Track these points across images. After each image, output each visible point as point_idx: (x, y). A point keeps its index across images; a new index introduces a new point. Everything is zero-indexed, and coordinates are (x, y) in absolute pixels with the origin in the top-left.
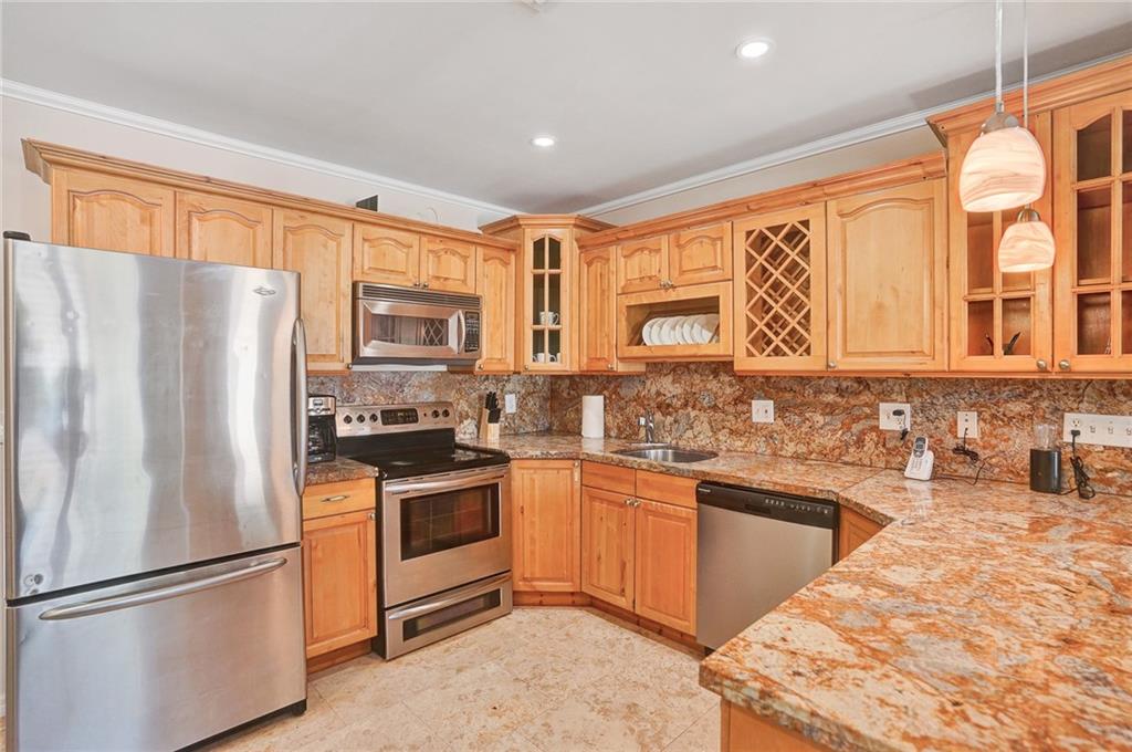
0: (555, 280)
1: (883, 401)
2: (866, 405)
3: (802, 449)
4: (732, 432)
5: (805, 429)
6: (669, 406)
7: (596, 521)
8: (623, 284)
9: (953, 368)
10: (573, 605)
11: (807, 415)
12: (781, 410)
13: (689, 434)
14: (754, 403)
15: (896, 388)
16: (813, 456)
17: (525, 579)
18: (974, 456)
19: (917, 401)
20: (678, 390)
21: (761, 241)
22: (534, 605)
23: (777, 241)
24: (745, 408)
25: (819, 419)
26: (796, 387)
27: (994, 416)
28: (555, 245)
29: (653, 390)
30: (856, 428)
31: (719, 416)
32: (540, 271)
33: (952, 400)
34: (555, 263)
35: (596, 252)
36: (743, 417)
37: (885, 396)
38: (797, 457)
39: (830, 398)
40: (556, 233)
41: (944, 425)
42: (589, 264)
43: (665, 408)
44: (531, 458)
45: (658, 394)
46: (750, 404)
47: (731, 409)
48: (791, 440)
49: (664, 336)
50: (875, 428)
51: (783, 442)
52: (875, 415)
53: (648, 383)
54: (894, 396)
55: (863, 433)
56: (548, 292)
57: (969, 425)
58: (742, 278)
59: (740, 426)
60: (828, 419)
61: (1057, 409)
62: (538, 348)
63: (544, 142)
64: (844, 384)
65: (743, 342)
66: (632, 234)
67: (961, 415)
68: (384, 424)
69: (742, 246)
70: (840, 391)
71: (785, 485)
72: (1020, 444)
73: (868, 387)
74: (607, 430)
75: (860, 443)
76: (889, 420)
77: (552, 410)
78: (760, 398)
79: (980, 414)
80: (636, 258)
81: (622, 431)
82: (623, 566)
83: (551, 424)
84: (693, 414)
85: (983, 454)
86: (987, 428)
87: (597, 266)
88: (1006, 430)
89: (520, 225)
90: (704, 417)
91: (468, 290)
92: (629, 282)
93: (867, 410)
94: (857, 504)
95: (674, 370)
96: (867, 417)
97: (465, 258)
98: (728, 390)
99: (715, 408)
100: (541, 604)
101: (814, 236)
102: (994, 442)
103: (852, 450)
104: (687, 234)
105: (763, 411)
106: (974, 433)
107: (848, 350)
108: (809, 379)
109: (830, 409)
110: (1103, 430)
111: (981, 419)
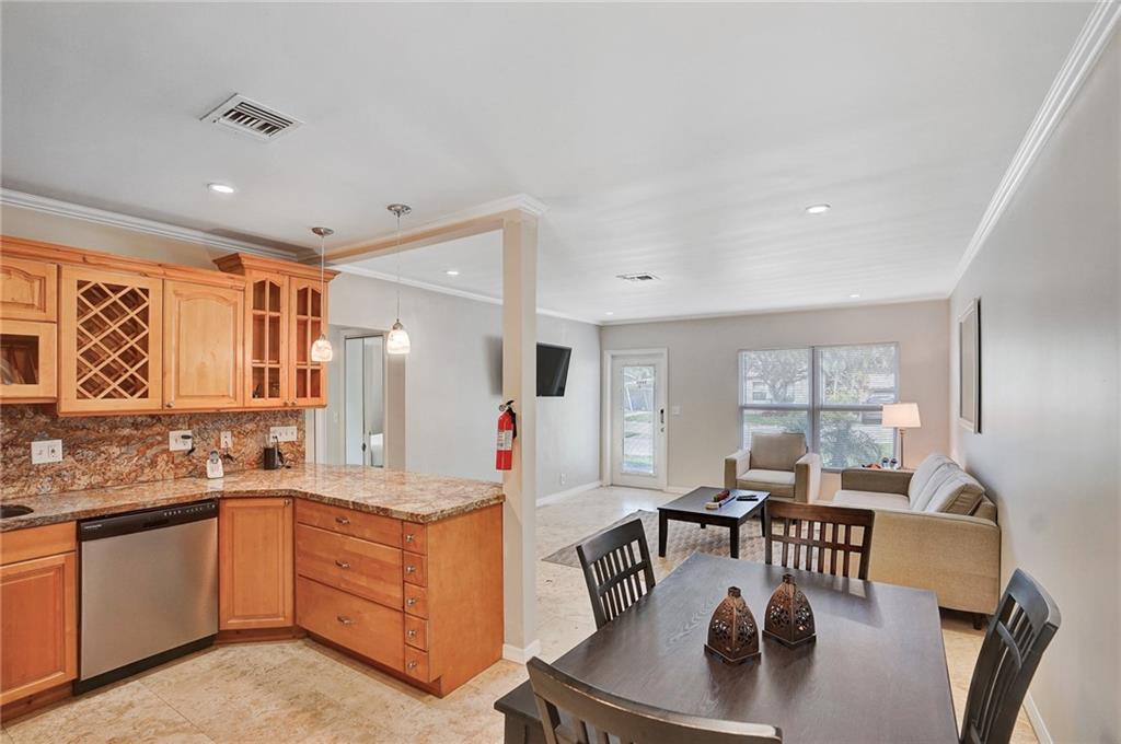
1: (171, 430)
2: (159, 434)
3: (97, 479)
5: (99, 461)
11: (102, 449)
12: (70, 448)
14: (35, 444)
15: (181, 420)
16: (109, 484)
18: (231, 458)
19: (196, 427)
21: (95, 294)
23: (115, 298)
24: (20, 451)
25: (115, 450)
26: (89, 425)
27: (239, 433)
30: (150, 453)
33: (217, 425)
36: (18, 461)
37: (173, 426)
39: (126, 432)
41: (212, 442)
46: (28, 447)
48: (84, 474)
50: (166, 451)
51: (74, 477)
52: (166, 440)
54: (180, 426)
55: (156, 456)
57: (227, 439)
58: (71, 322)
59: (13, 470)
60: (123, 450)
61: (267, 426)
64: (139, 419)
65: (72, 384)
67: (223, 434)
69: (72, 292)
70: (135, 426)
71: (178, 498)
72: (252, 448)
73: (159, 420)
75: (153, 464)
76: (177, 442)
79: (232, 432)
85: (235, 456)
86: (236, 440)
88: (245, 440)
93: (159, 438)
96: (159, 443)
101: (153, 302)
102: (239, 448)
103: (146, 471)
105: (46, 451)
106: (230, 445)
107: (182, 393)
108: (104, 418)
109: (127, 441)
110: (283, 435)
111: (233, 435)
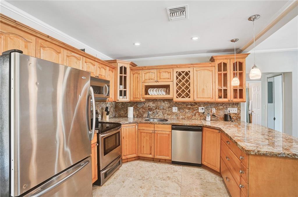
0: (125, 77)
1: (199, 107)
2: (196, 107)
3: (184, 117)
4: (168, 114)
5: (184, 113)
6: (151, 109)
7: (142, 138)
8: (144, 80)
9: (216, 100)
10: (135, 160)
11: (185, 110)
12: (179, 109)
13: (157, 115)
14: (173, 108)
15: (202, 104)
16: (186, 118)
17: (124, 156)
18: (215, 116)
19: (205, 106)
20: (154, 105)
21: (180, 74)
22: (125, 162)
23: (183, 74)
24: (171, 109)
25: (187, 111)
26: (182, 104)
27: (218, 109)
28: (125, 68)
29: (147, 105)
30: (194, 112)
31: (165, 111)
33: (211, 106)
34: (125, 73)
35: (136, 71)
36: (170, 111)
37: (200, 106)
38: (182, 119)
39: (189, 106)
40: (126, 66)
41: (210, 111)
42: (133, 74)
43: (150, 109)
44: (126, 124)
45: (149, 106)
46: (172, 108)
47: (168, 109)
48: (181, 115)
49: (153, 93)
50: (198, 112)
51: (179, 116)
52: (198, 109)
53: (146, 104)
54: (201, 106)
55: (196, 113)
56: (123, 81)
57: (214, 111)
58: (175, 81)
59: (170, 113)
60: (189, 111)
61: (227, 107)
62: (121, 95)
63: (137, 44)
64: (192, 103)
65: (175, 95)
66: (147, 68)
67: (213, 109)
69: (175, 75)
70: (191, 105)
72: (222, 114)
73: (196, 104)
74: (134, 115)
75: (195, 115)
76: (201, 110)
77: (116, 111)
78: (174, 107)
80: (148, 74)
81: (139, 115)
82: (151, 147)
83: (116, 115)
84: (158, 111)
85: (216, 116)
86: (217, 111)
87: (136, 75)
88: (219, 111)
89: (116, 62)
90: (161, 111)
92: (145, 80)
93: (196, 108)
94: (209, 126)
95: (153, 101)
96: (197, 110)
97: (105, 70)
98: (167, 105)
99: (164, 109)
100: (127, 162)
101: (191, 74)
102: (218, 113)
103: (194, 116)
104: (162, 70)
105: (175, 109)
106: (215, 112)
107: (198, 97)
108: (185, 103)
109: (189, 109)
110: (233, 111)
111: (216, 109)
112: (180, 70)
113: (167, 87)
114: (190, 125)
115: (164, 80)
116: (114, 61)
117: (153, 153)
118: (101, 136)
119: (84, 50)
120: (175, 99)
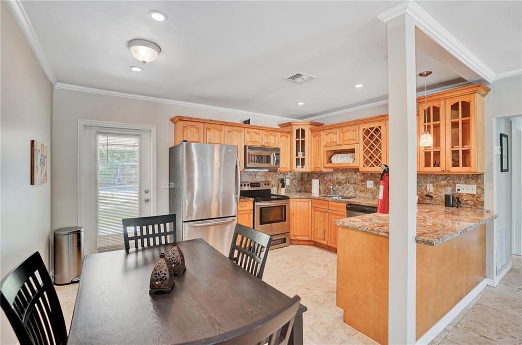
0: (303, 142)
4: (361, 191)
6: (341, 183)
7: (316, 218)
8: (325, 143)
10: (309, 245)
12: (375, 184)
13: (347, 192)
14: (367, 181)
17: (294, 236)
18: (431, 197)
20: (343, 177)
21: (367, 132)
22: (296, 244)
23: (372, 132)
24: (365, 183)
27: (437, 185)
28: (303, 131)
29: (335, 178)
31: (357, 186)
32: (298, 139)
33: (425, 180)
34: (303, 136)
35: (316, 133)
36: (364, 186)
40: (303, 127)
41: (423, 188)
42: (314, 137)
43: (339, 183)
44: (296, 198)
45: (337, 179)
46: (366, 182)
47: (360, 183)
49: (338, 160)
51: (376, 194)
53: (334, 175)
56: (301, 146)
57: (430, 188)
58: (362, 143)
59: (363, 189)
61: (454, 183)
62: (297, 164)
63: (301, 104)
65: (362, 163)
66: (328, 128)
67: (428, 185)
68: (251, 187)
69: (362, 133)
71: (371, 204)
74: (320, 191)
77: (302, 184)
78: (369, 180)
79: (433, 184)
80: (329, 136)
81: (326, 192)
82: (325, 231)
83: (301, 189)
84: (348, 185)
85: (434, 196)
86: (436, 189)
87: (317, 137)
88: (440, 189)
89: (292, 125)
90: (352, 186)
91: (276, 146)
92: (327, 143)
95: (342, 171)
97: (275, 136)
98: (359, 178)
99: (355, 183)
100: (298, 244)
101: (382, 131)
102: (437, 193)
104: (345, 129)
105: (370, 184)
106: (432, 190)
110: (466, 189)
111: (434, 186)
112: (367, 126)
113: (352, 151)
114: (369, 205)
115: (348, 142)
116: (289, 124)
117: (326, 239)
118: (257, 204)
119: (247, 122)
120: (362, 169)
